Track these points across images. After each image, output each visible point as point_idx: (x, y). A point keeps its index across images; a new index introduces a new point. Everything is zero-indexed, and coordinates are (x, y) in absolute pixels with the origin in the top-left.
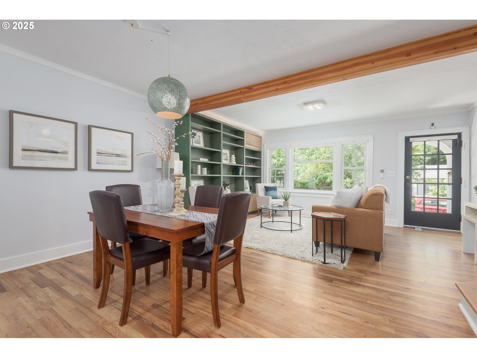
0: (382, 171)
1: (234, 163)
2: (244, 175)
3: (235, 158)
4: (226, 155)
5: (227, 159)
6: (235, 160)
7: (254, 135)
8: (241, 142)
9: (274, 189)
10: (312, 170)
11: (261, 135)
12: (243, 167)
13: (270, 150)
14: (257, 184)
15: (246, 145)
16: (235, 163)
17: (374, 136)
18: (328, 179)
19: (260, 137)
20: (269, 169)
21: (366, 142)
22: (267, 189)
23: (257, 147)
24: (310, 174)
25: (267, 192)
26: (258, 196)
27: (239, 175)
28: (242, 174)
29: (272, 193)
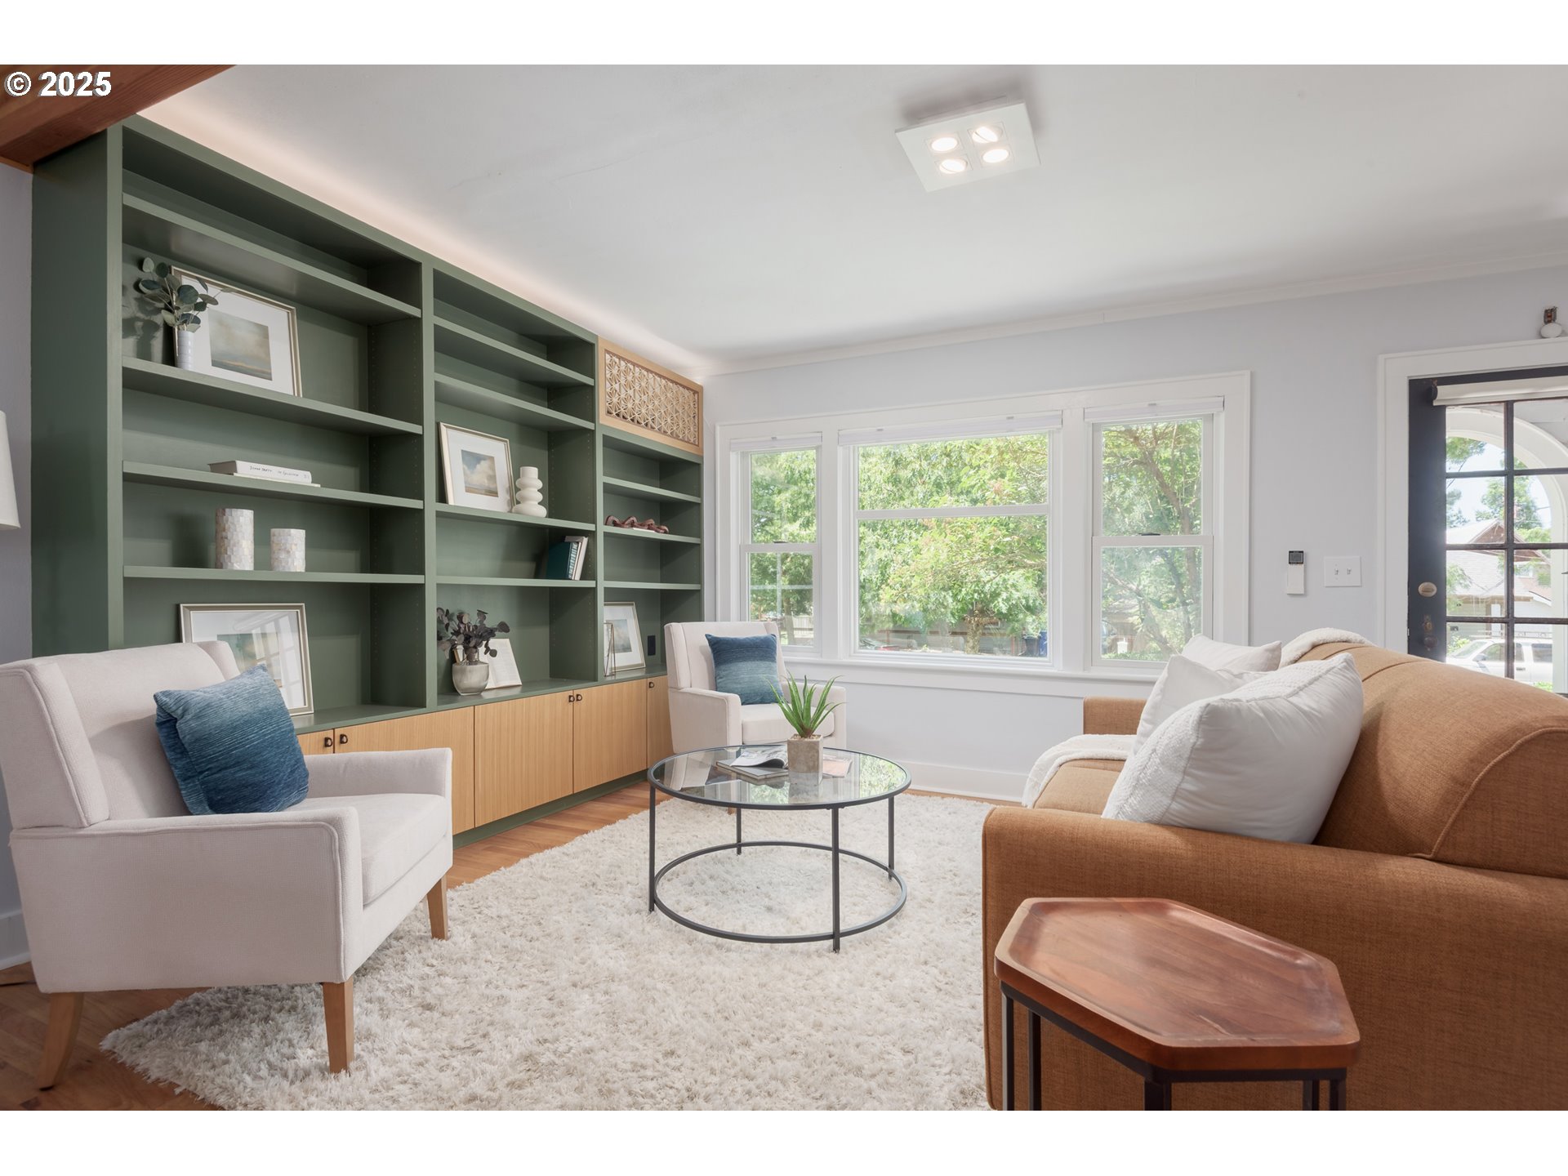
0: (1296, 557)
1: (535, 510)
2: (594, 578)
3: (540, 484)
4: (484, 465)
5: (492, 486)
6: (540, 497)
7: (660, 376)
8: (578, 397)
9: (762, 649)
10: (943, 557)
11: (698, 379)
12: (591, 535)
13: (744, 455)
14: (669, 628)
15: (609, 418)
16: (542, 512)
17: (1252, 375)
18: (1000, 600)
19: (695, 392)
20: (742, 549)
21: (1209, 412)
22: (723, 652)
23: (677, 437)
24: (935, 574)
25: (723, 667)
26: (677, 689)
27: (564, 575)
28: (588, 572)
29: (748, 672)
